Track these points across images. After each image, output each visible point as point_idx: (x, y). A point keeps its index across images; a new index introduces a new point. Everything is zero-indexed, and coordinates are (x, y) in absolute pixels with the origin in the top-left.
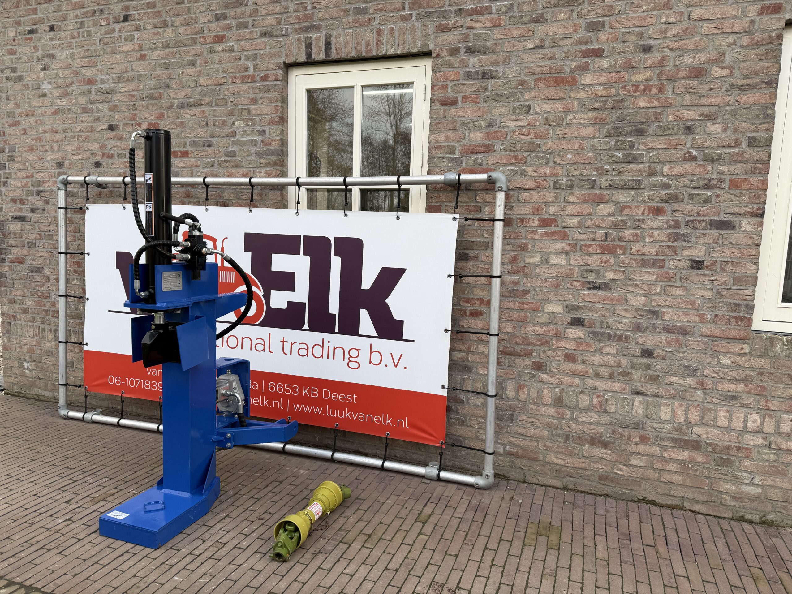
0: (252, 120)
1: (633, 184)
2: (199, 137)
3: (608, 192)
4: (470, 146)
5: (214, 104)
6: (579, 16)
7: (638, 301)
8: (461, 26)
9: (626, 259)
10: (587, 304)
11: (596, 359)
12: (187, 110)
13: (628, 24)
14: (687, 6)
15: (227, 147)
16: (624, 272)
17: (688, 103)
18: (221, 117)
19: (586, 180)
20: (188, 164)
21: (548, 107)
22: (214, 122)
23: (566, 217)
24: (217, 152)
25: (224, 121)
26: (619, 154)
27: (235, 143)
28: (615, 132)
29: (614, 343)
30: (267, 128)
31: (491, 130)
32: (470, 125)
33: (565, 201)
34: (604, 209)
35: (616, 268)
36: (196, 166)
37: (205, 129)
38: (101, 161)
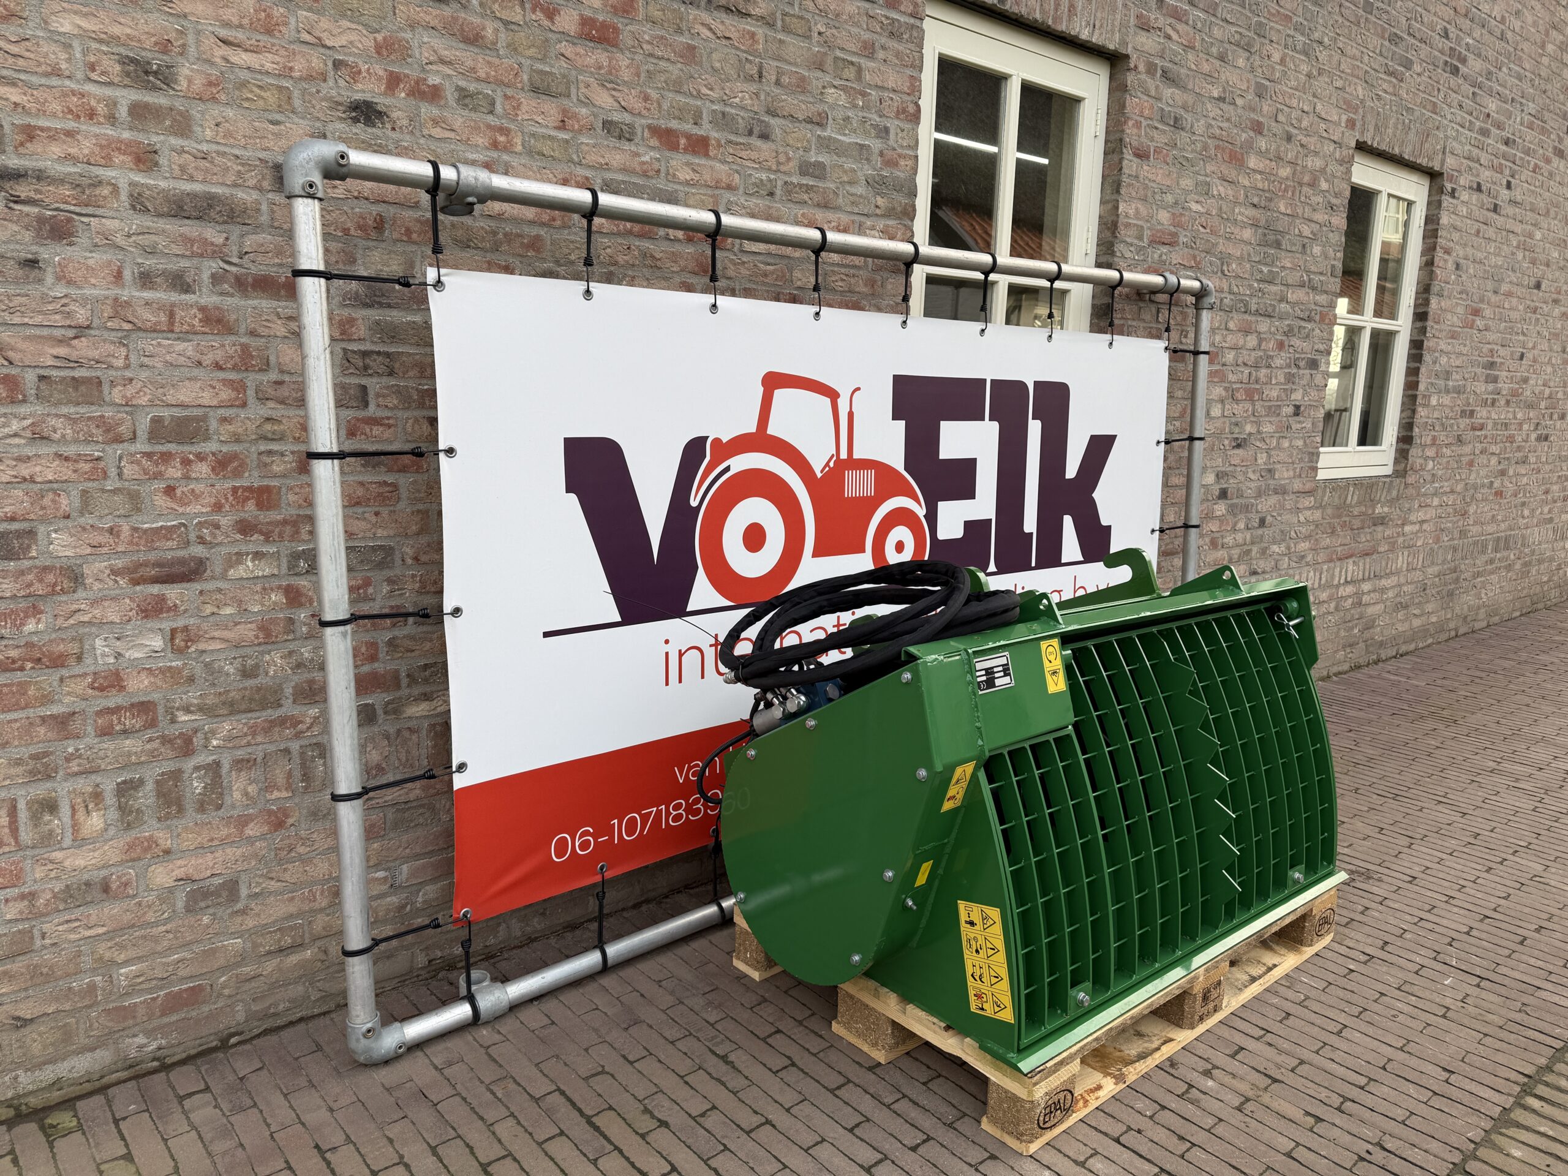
0: (864, 94)
1: (1270, 309)
2: (737, 106)
3: (1253, 318)
4: (1158, 231)
5: (779, 23)
6: (1252, 70)
7: (1262, 458)
8: (1160, 30)
9: (1258, 405)
10: (1231, 468)
11: (1229, 540)
12: (705, 17)
13: (1281, 99)
14: (1314, 96)
15: (806, 150)
16: (1256, 422)
17: (1306, 215)
18: (795, 64)
19: (1242, 301)
20: (707, 177)
21: (1221, 189)
22: (780, 73)
23: (1227, 351)
24: (782, 158)
25: (803, 79)
26: (1265, 269)
27: (826, 144)
28: (1264, 243)
29: (1242, 516)
30: (893, 124)
31: (1178, 210)
32: (1157, 197)
33: (1227, 329)
34: (1252, 341)
35: (1252, 419)
36: (730, 188)
37: (753, 87)
38: (382, 101)
